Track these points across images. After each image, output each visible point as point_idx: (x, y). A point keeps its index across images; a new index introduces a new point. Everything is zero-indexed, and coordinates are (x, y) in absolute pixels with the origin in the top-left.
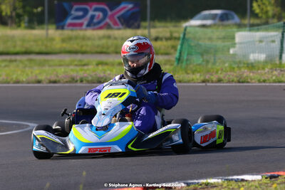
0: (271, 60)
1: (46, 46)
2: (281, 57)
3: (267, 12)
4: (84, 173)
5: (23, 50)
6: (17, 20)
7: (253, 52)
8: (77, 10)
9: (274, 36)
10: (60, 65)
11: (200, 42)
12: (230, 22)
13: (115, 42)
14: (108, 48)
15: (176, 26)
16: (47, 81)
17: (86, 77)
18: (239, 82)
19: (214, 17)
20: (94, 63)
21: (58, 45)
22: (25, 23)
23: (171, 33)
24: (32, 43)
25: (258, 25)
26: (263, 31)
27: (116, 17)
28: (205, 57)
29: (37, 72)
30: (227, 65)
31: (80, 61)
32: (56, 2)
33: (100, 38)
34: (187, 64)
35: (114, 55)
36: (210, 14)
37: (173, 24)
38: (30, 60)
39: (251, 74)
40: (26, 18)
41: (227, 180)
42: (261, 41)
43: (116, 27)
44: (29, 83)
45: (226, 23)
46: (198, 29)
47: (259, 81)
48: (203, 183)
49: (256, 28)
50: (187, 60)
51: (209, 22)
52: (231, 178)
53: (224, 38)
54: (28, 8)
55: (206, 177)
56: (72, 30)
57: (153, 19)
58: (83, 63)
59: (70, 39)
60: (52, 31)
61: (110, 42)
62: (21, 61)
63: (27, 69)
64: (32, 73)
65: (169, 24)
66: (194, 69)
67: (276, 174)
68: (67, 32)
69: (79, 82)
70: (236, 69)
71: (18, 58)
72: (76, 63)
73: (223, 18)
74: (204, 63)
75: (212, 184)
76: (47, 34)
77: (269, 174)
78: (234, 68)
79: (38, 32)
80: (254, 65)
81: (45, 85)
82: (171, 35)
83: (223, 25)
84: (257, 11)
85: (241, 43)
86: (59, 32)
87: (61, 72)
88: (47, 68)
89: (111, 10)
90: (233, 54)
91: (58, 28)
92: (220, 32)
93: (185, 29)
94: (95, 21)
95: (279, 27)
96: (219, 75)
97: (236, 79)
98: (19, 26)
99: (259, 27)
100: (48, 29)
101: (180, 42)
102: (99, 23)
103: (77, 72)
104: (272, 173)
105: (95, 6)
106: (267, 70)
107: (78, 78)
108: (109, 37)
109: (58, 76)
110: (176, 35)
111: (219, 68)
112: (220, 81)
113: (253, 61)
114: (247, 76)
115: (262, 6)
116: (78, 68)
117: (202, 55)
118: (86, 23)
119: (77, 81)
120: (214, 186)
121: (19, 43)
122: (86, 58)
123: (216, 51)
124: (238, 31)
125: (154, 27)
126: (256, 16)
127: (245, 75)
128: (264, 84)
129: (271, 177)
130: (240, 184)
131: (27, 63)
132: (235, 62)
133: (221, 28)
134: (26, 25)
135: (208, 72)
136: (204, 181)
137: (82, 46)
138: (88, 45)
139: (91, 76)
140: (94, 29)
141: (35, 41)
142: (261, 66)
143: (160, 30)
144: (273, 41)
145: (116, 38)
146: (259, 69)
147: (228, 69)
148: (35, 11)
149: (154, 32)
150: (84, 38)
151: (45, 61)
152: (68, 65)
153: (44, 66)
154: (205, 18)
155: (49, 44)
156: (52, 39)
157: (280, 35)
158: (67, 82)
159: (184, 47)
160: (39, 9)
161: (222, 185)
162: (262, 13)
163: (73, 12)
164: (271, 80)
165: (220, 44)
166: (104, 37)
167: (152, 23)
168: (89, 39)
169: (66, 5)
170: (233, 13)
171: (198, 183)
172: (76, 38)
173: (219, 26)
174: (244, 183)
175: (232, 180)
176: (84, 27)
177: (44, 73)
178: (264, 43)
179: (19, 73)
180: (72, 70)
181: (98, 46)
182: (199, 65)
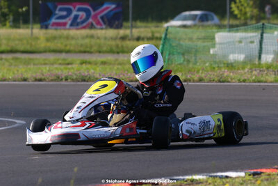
0: (250, 61)
1: (31, 45)
2: (260, 58)
3: (246, 13)
4: (76, 169)
5: (9, 48)
6: (3, 19)
7: (233, 53)
8: (61, 10)
9: (253, 37)
10: (45, 64)
11: (182, 42)
12: (209, 23)
13: (98, 41)
14: (91, 47)
15: (157, 27)
16: (33, 80)
17: (71, 75)
18: (220, 81)
19: (194, 18)
20: (78, 62)
21: (42, 44)
22: (10, 22)
23: (153, 33)
24: (17, 42)
25: (237, 26)
26: (242, 32)
27: (99, 17)
28: (186, 57)
29: (24, 70)
30: (207, 65)
31: (64, 59)
32: (40, 2)
33: (83, 38)
34: (169, 64)
35: (97, 54)
36: (190, 15)
37: (154, 24)
38: (16, 59)
39: (231, 74)
40: (11, 17)
41: (211, 176)
42: (240, 42)
43: (99, 27)
44: (15, 81)
45: (206, 23)
46: (178, 29)
47: (239, 81)
48: (189, 180)
49: (235, 29)
50: (169, 59)
51: (189, 23)
52: (215, 174)
53: (205, 39)
54: (13, 8)
55: (191, 174)
56: (56, 29)
57: (135, 19)
58: (67, 62)
59: (54, 38)
60: (37, 31)
61: (93, 41)
62: (6, 60)
63: (12, 67)
64: (18, 71)
65: (150, 25)
66: (175, 68)
67: (259, 171)
68: (51, 32)
69: (64, 80)
70: (216, 69)
71: (4, 56)
72: (60, 62)
73: (203, 19)
74: (185, 63)
75: (197, 180)
76: (32, 33)
77: (252, 171)
78: (214, 68)
79: (23, 32)
80: (234, 65)
81: (30, 83)
82: (153, 35)
83: (203, 26)
84: (236, 12)
85: (221, 44)
86: (44, 31)
87: (46, 70)
88: (32, 67)
89: (94, 10)
90: (213, 55)
91: (42, 28)
92: (199, 33)
93: (167, 30)
94: (79, 20)
95: (257, 28)
96: (200, 74)
97: (216, 79)
98: (5, 25)
99: (239, 28)
100: (32, 28)
101: (162, 42)
102: (83, 22)
103: (62, 70)
104: (255, 171)
105: (78, 7)
106: (246, 70)
107: (63, 77)
108: (92, 37)
109: (43, 75)
110: (157, 35)
111: (200, 67)
112: (201, 80)
113: (233, 61)
114: (227, 76)
115: (240, 8)
116: (62, 67)
117: (183, 54)
118: (69, 22)
119: (62, 80)
120: (199, 182)
121: (4, 42)
122: (70, 57)
123: (197, 51)
124: (217, 32)
125: (136, 27)
126: (235, 17)
127: (226, 74)
128: (244, 84)
129: (254, 174)
130: (224, 180)
131: (12, 61)
132: (215, 62)
133: (201, 28)
134: (11, 24)
135: (189, 71)
136: (189, 177)
137: (66, 46)
138: (72, 44)
139: (75, 74)
140: (77, 29)
141: (20, 40)
142: (240, 66)
143: (142, 30)
144: (252, 42)
145: (98, 38)
146: (238, 69)
147: (209, 68)
148: (20, 10)
149: (136, 32)
150: (67, 38)
151: (30, 59)
152: (52, 64)
153: (29, 64)
154: (185, 19)
155: (33, 43)
156: (37, 38)
157: (259, 36)
158: (52, 80)
159: (166, 46)
160: (24, 9)
161: (207, 182)
162: (241, 14)
163: (57, 12)
164: (251, 80)
165: (200, 44)
166: (87, 37)
167: (134, 23)
168: (73, 38)
169: (50, 5)
170: (213, 14)
171: (184, 179)
172: (60, 37)
173: (199, 26)
174: (228, 180)
175: (216, 176)
176: (68, 26)
177: (30, 72)
178: (243, 44)
179: (5, 71)
180: (56, 68)
181: (82, 45)
182: (180, 64)
